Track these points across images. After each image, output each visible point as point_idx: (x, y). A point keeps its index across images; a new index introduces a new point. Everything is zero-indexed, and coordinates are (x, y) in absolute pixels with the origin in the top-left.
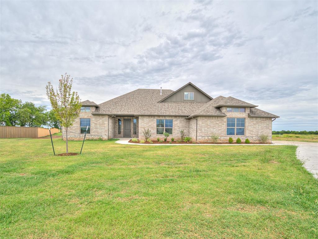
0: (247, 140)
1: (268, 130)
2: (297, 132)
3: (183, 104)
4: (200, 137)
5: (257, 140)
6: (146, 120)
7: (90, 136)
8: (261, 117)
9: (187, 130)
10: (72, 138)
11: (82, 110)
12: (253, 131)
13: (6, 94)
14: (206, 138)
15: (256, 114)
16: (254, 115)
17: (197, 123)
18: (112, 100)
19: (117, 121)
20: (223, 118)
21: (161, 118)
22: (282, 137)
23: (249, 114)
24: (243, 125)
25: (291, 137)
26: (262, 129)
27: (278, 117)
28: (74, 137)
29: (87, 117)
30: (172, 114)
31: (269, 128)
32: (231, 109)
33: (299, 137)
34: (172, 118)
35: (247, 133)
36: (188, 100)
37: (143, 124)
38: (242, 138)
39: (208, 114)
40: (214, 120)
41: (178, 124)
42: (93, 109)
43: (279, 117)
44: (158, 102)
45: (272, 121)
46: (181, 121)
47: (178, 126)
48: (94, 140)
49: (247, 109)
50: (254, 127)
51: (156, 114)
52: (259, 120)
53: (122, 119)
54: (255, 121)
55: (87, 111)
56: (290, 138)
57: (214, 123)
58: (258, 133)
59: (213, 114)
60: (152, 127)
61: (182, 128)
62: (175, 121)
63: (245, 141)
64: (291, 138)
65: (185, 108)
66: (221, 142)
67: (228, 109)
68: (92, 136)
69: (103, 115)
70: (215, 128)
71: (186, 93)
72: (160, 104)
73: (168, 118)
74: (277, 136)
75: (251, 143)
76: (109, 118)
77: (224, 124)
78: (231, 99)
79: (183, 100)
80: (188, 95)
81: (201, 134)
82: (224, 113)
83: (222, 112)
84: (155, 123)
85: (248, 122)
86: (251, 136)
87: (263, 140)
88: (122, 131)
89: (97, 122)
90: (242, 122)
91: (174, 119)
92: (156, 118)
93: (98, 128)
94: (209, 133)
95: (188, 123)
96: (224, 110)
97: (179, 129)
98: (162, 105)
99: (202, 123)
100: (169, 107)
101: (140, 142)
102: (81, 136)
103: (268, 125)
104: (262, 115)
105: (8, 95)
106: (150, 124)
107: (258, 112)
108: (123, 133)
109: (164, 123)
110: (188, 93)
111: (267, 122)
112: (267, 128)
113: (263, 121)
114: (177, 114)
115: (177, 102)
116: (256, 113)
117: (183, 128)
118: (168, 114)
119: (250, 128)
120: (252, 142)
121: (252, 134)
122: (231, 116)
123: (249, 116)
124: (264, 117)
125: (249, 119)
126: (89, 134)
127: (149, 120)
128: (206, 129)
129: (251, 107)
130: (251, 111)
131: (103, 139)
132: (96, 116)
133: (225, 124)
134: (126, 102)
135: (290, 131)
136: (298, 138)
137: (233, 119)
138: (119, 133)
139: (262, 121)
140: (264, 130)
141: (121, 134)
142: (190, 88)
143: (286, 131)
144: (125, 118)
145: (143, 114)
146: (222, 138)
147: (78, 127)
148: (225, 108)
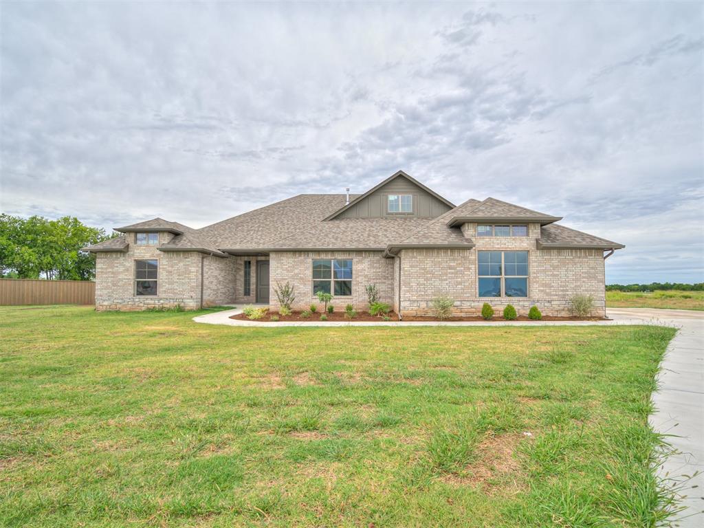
0: (534, 310)
1: (594, 283)
2: (687, 285)
3: (383, 223)
4: (407, 304)
5: (563, 310)
6: (288, 261)
7: (156, 302)
8: (572, 249)
9: (389, 284)
10: (116, 305)
11: (141, 240)
12: (553, 286)
13: (72, 217)
14: (423, 305)
15: (558, 240)
16: (552, 241)
17: (400, 267)
18: (234, 218)
19: (241, 265)
20: (467, 253)
21: (323, 256)
22: (650, 298)
23: (537, 240)
24: (524, 270)
25: (671, 297)
26: (577, 280)
27: (620, 247)
28: (120, 303)
29: (150, 256)
30: (348, 246)
31: (595, 278)
32: (488, 228)
33: (690, 298)
34: (349, 255)
35: (535, 291)
36: (396, 214)
37: (279, 271)
38: (520, 305)
39: (426, 242)
40: (443, 259)
41: (365, 270)
42: (165, 240)
43: (624, 247)
44: (323, 221)
45: (605, 258)
46: (374, 263)
47: (366, 276)
48: (163, 310)
49: (531, 227)
50: (553, 275)
51: (310, 246)
52: (567, 255)
53: (253, 260)
54: (555, 258)
55: (151, 242)
56: (668, 300)
57: (445, 265)
58: (567, 291)
59: (439, 242)
60: (301, 278)
61: (374, 279)
62: (358, 262)
63: (528, 312)
64: (673, 298)
65: (386, 230)
66: (463, 315)
67: (481, 229)
68: (162, 301)
69: (187, 252)
70: (446, 280)
71: (392, 198)
72: (327, 224)
73: (340, 257)
74: (637, 296)
75: (547, 318)
76: (203, 258)
77: (469, 269)
78: (491, 202)
79: (385, 215)
80: (397, 201)
81: (408, 295)
82: (469, 240)
83: (463, 236)
84: (307, 269)
85: (535, 262)
86: (547, 298)
87: (579, 311)
88: (253, 287)
89: (172, 267)
90: (520, 262)
91: (356, 259)
92: (312, 256)
93: (175, 282)
94: (429, 292)
95: (390, 266)
96: (469, 231)
97: (368, 281)
98: (332, 226)
99: (411, 267)
100: (349, 229)
101: (251, 317)
102: (137, 300)
103: (592, 268)
104: (575, 243)
105: (75, 219)
106: (296, 271)
107: (565, 234)
108: (254, 293)
109: (330, 268)
110: (398, 197)
111: (591, 260)
112: (592, 277)
113: (580, 258)
114: (361, 246)
115: (371, 218)
116: (558, 238)
117: (377, 279)
118: (338, 246)
119: (541, 276)
120: (550, 314)
121: (548, 294)
122: (489, 247)
123: (539, 247)
124: (580, 249)
125: (538, 253)
126: (155, 297)
127: (294, 261)
128: (422, 280)
129: (544, 223)
130: (543, 232)
131: (187, 308)
132: (171, 255)
133: (474, 268)
134: (263, 223)
135: (672, 284)
136: (688, 299)
137: (495, 254)
138: (247, 292)
139: (577, 259)
140: (584, 282)
141: (251, 295)
142: (401, 185)
143: (663, 283)
144: (260, 258)
145: (277, 247)
146: (466, 305)
147: (129, 279)
148: (471, 226)
